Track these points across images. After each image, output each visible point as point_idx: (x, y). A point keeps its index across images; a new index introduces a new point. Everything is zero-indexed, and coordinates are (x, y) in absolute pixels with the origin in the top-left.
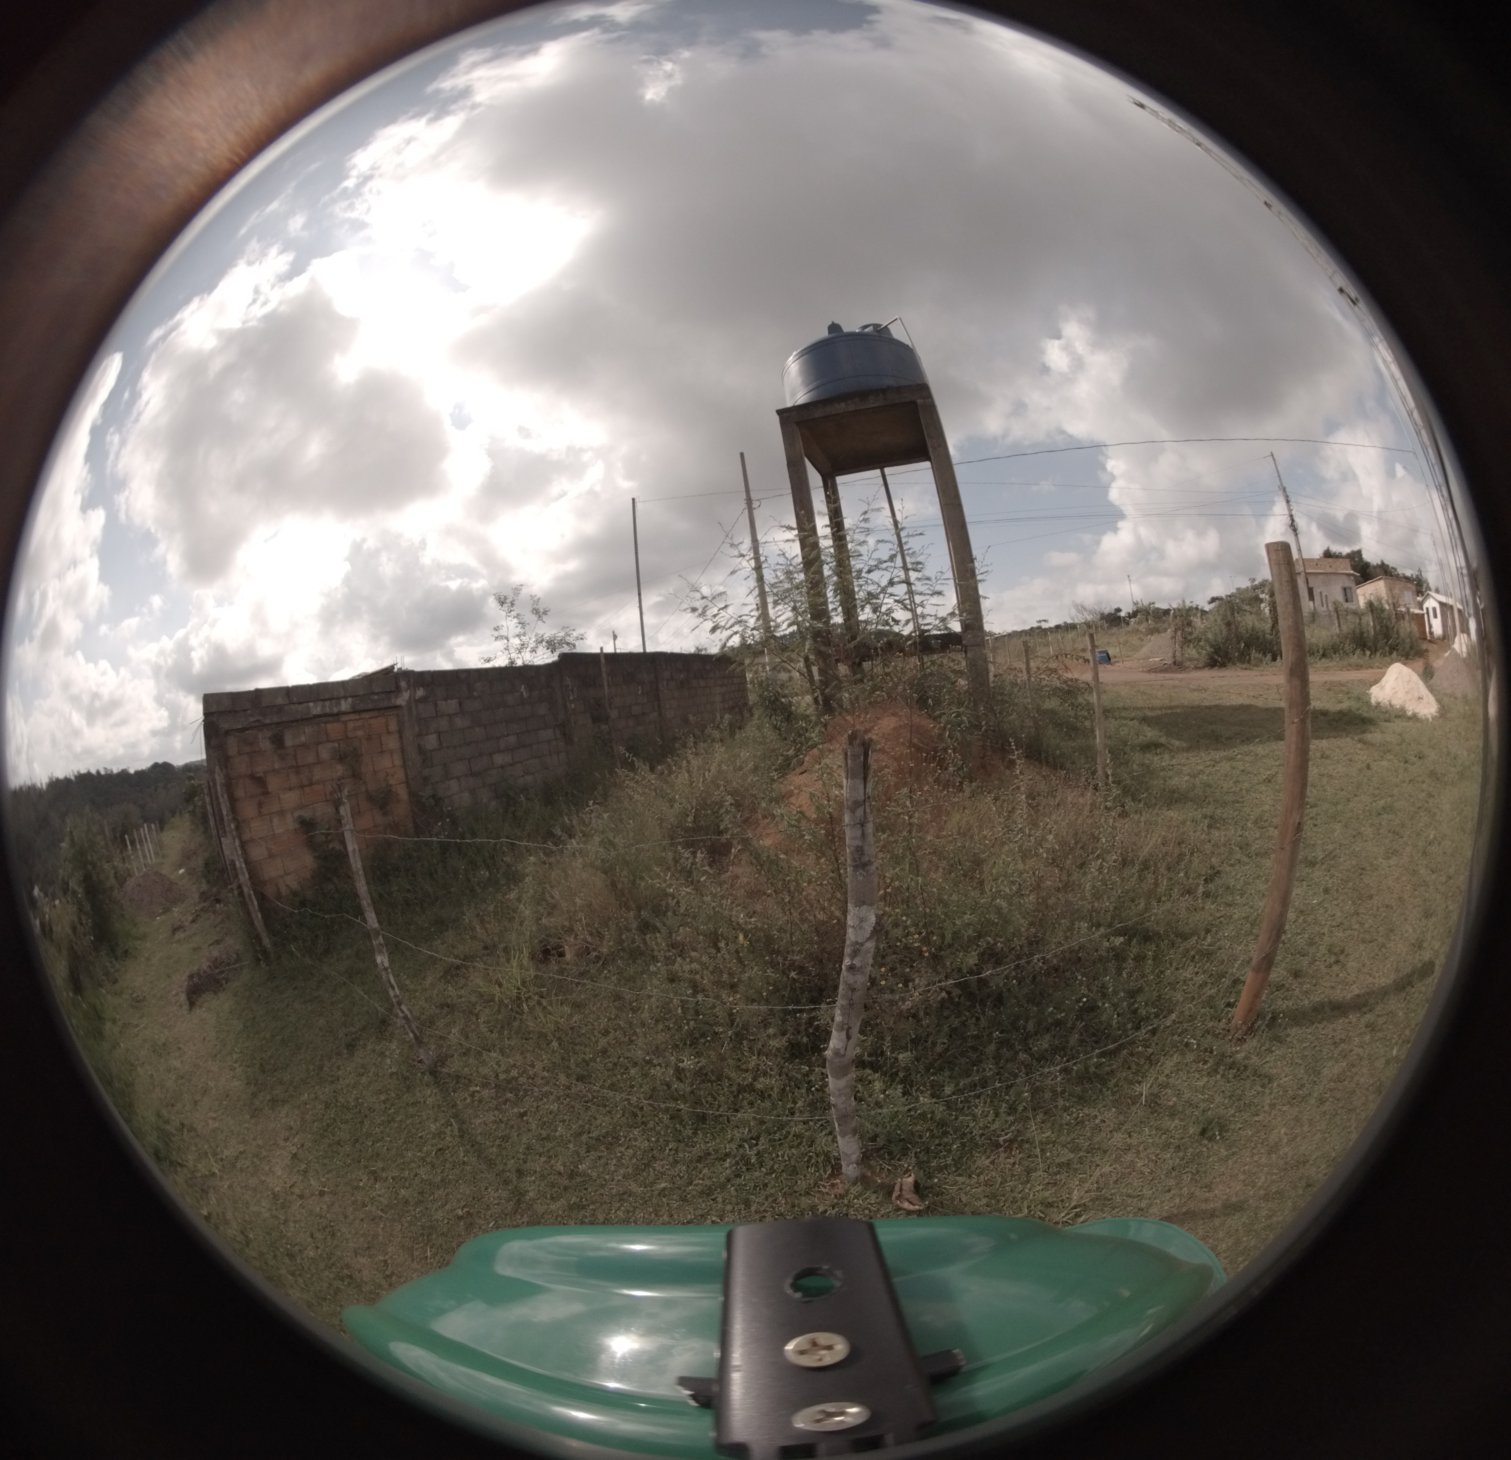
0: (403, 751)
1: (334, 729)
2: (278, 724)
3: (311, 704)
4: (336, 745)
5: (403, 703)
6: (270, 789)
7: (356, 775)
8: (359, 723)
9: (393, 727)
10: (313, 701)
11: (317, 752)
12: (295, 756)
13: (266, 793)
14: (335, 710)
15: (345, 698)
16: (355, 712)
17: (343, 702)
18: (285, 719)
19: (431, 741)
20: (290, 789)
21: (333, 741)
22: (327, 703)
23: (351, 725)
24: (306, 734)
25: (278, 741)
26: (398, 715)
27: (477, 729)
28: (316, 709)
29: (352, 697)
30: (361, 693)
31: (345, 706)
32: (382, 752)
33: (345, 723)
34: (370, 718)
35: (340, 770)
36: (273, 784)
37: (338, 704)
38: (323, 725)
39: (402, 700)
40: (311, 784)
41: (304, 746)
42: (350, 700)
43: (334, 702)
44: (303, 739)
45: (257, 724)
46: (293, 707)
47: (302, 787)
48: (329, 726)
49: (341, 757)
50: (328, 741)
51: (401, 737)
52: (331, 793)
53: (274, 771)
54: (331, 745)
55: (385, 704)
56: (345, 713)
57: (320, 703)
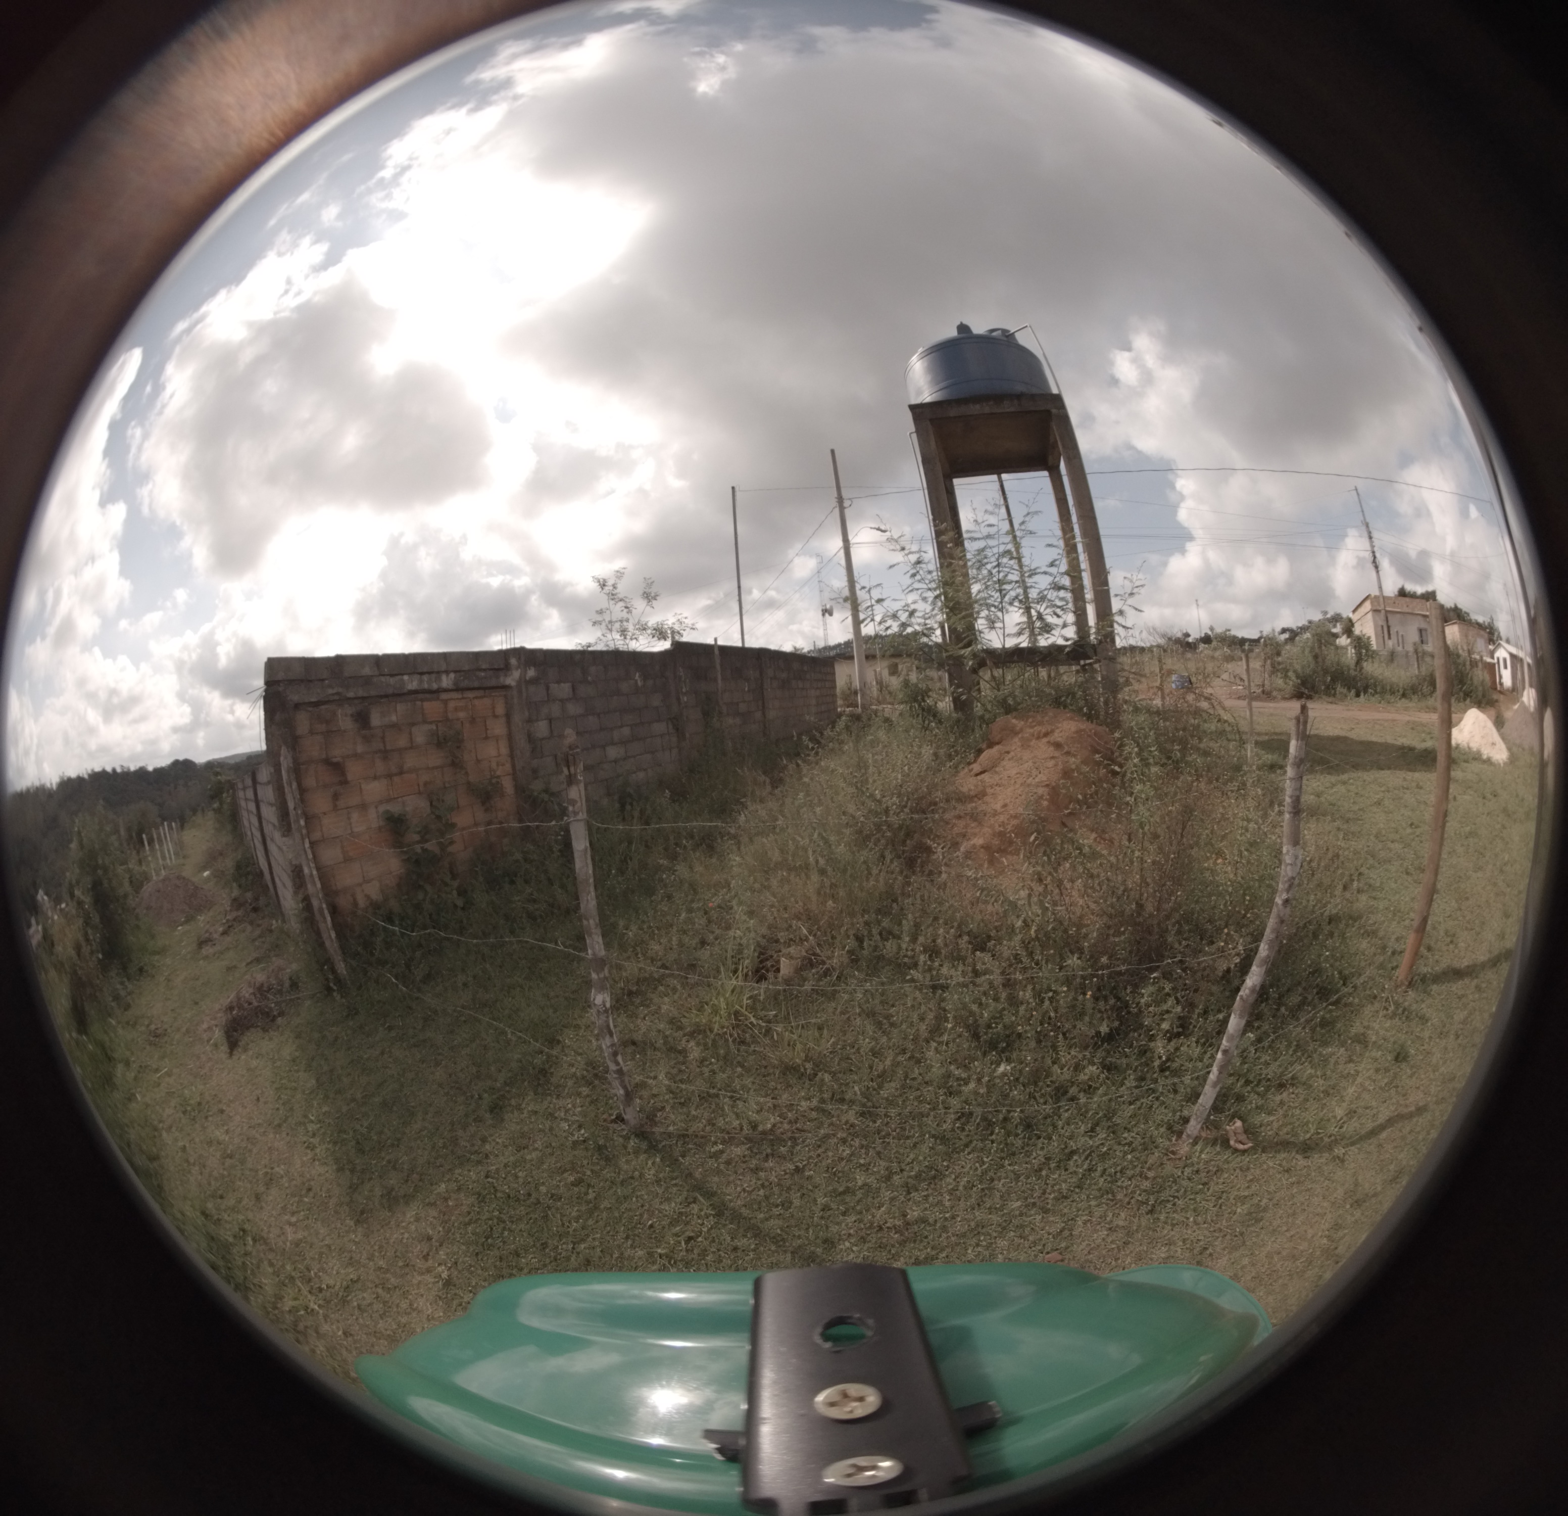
0: (510, 737)
1: (432, 708)
2: (363, 698)
3: (406, 677)
4: (434, 728)
5: (513, 684)
6: (350, 777)
7: (456, 764)
8: (461, 704)
9: (500, 709)
10: (409, 674)
11: (410, 734)
12: (383, 738)
13: (344, 782)
14: (435, 686)
15: (447, 672)
16: (457, 689)
17: (444, 677)
18: (373, 693)
19: (542, 728)
20: (375, 778)
21: (431, 723)
22: (425, 678)
23: (452, 705)
24: (398, 712)
25: (362, 719)
26: (505, 696)
27: (591, 718)
28: (412, 683)
29: (455, 672)
30: (466, 668)
31: (446, 681)
32: (487, 738)
33: (445, 702)
34: (476, 698)
35: (435, 758)
36: (354, 770)
37: (439, 679)
38: (419, 703)
39: (512, 679)
40: (401, 773)
41: (393, 726)
42: (452, 675)
43: (433, 676)
44: (394, 718)
45: (336, 697)
46: (383, 679)
47: (389, 776)
48: (427, 705)
49: (440, 742)
50: (425, 722)
51: (509, 723)
52: (426, 784)
53: (356, 755)
54: (426, 727)
55: (493, 682)
56: (446, 690)
57: (417, 677)
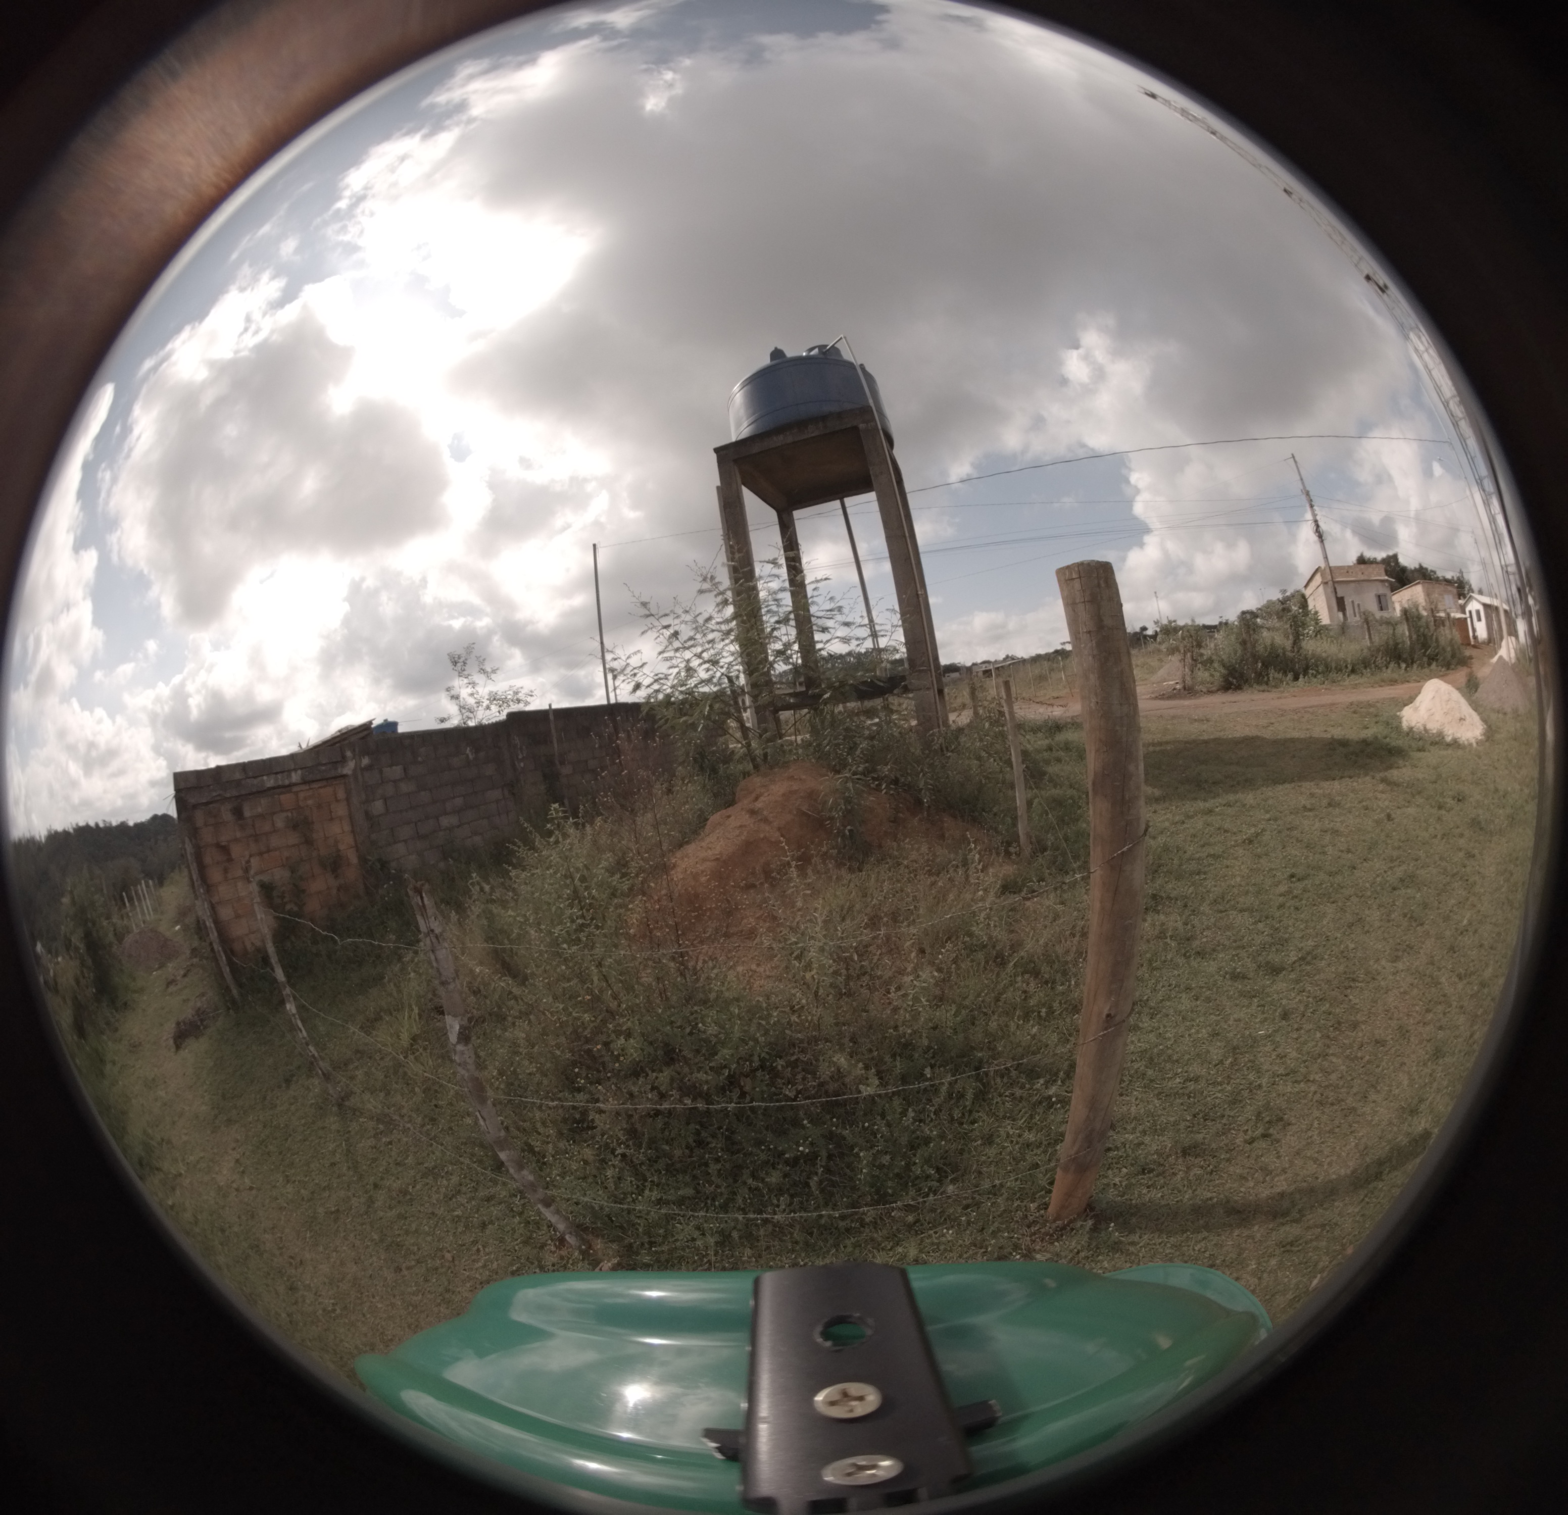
0: (351, 817)
1: (286, 799)
2: (237, 797)
3: (265, 778)
4: (290, 814)
5: (349, 772)
6: (234, 855)
7: (308, 842)
8: (309, 793)
9: (341, 794)
10: (267, 775)
11: (273, 821)
12: (253, 826)
13: (230, 860)
14: (287, 782)
15: (295, 770)
16: (304, 782)
17: (293, 774)
18: (243, 792)
19: (378, 807)
20: (251, 856)
21: (287, 811)
22: (279, 776)
23: (301, 795)
24: (262, 805)
25: (238, 813)
26: (345, 784)
27: (423, 793)
28: (269, 782)
29: (301, 769)
30: (310, 765)
31: (295, 777)
32: (332, 819)
33: (297, 793)
34: (320, 788)
35: (293, 838)
36: (236, 851)
37: (289, 776)
38: (276, 796)
39: (349, 768)
40: (269, 851)
41: (261, 816)
42: (299, 772)
43: (285, 774)
44: (260, 810)
45: (219, 798)
46: (249, 781)
47: (261, 854)
48: (283, 797)
49: (294, 825)
50: (282, 811)
51: (349, 805)
52: (287, 858)
53: (236, 840)
54: (284, 814)
55: (332, 773)
56: (295, 784)
57: (273, 776)
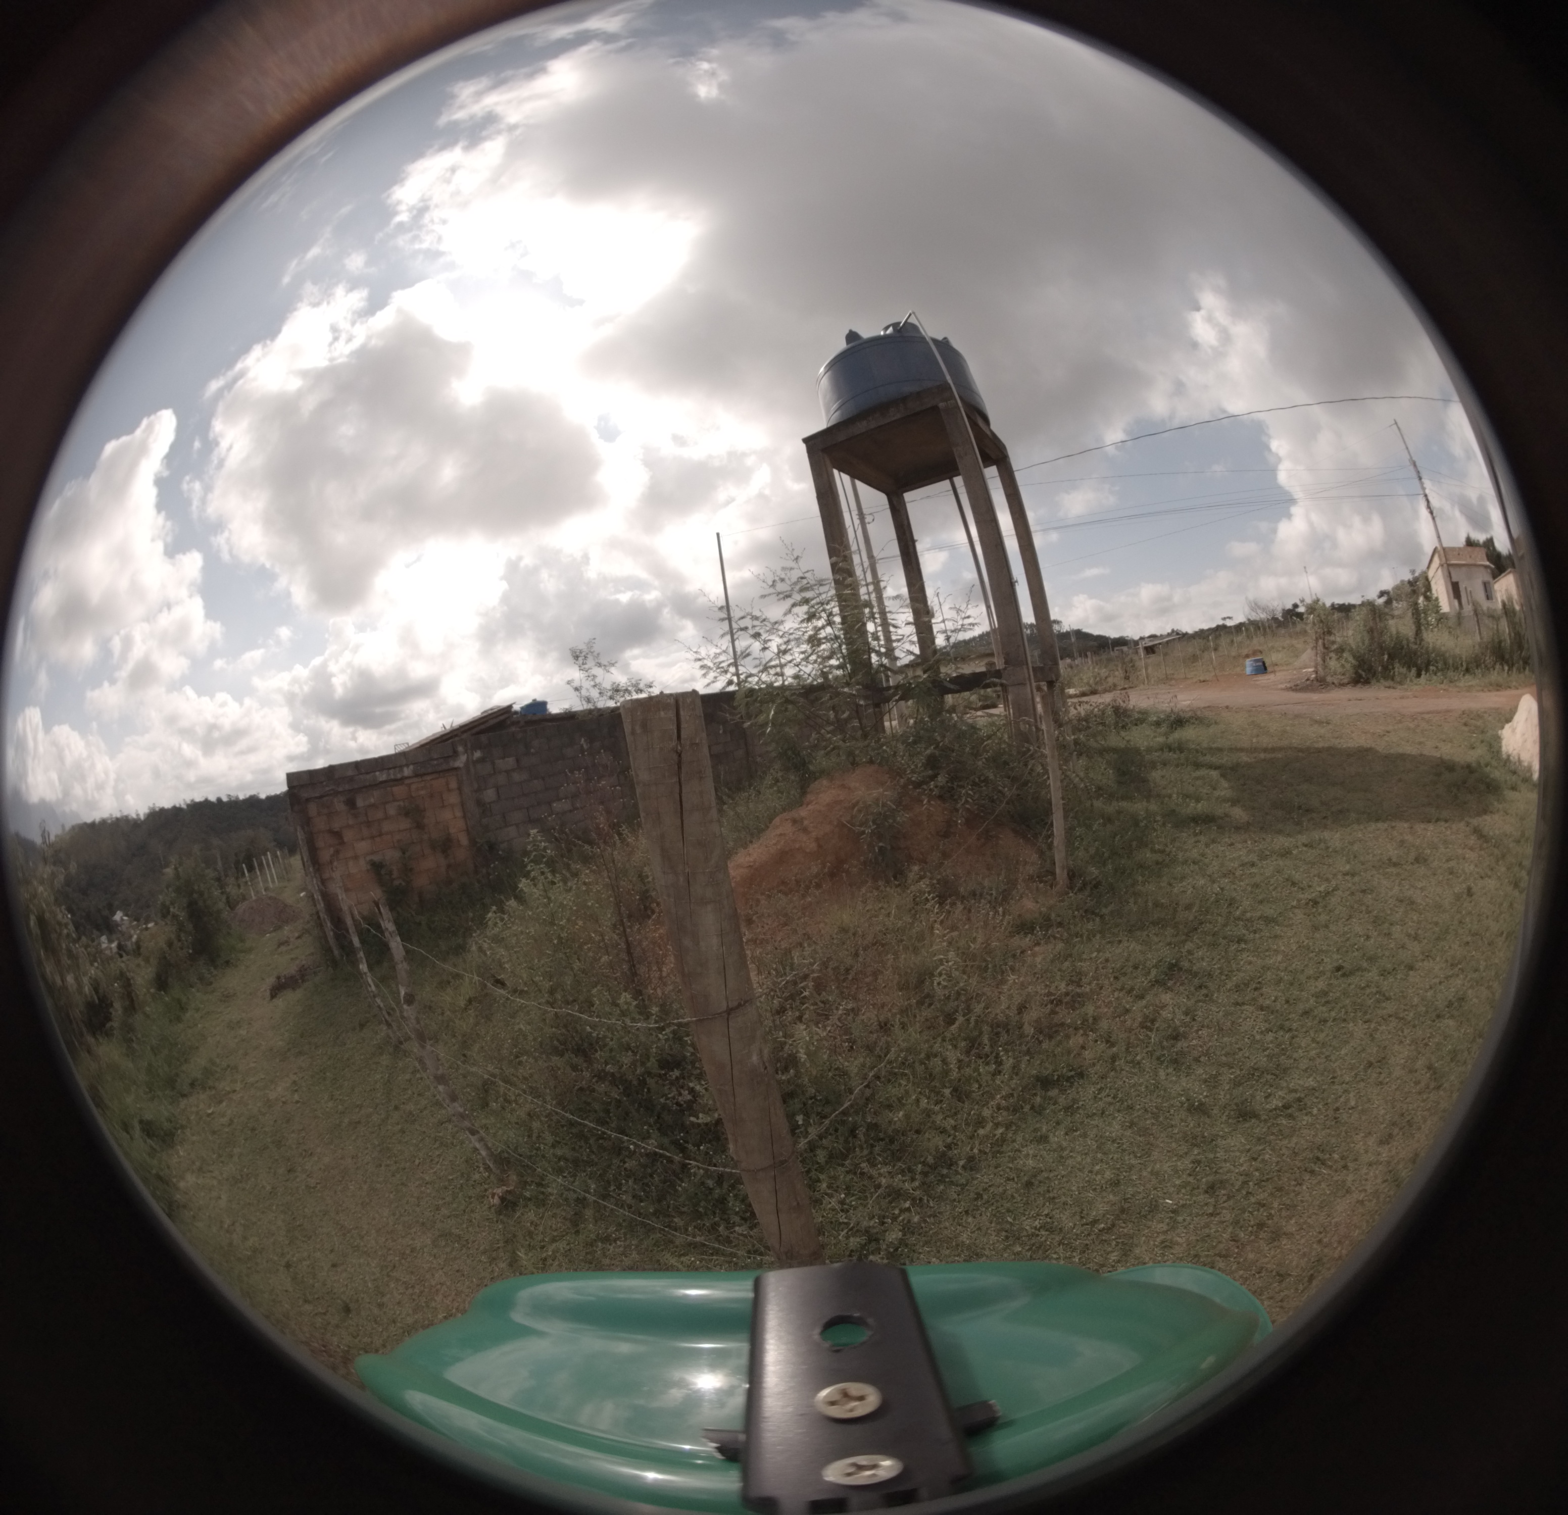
0: (463, 804)
1: (398, 790)
2: (350, 790)
3: (377, 773)
4: (402, 804)
5: (461, 765)
6: (346, 839)
7: (420, 826)
8: (422, 785)
9: (453, 785)
10: (379, 771)
11: (385, 810)
12: (366, 814)
13: (342, 843)
14: (399, 776)
15: (407, 765)
16: (416, 775)
17: (405, 769)
18: (356, 786)
19: (490, 795)
20: (363, 839)
21: (398, 801)
22: (392, 771)
23: (414, 787)
24: (374, 797)
25: (351, 804)
26: (457, 775)
27: (535, 782)
28: (382, 777)
29: (414, 764)
30: (422, 760)
31: (407, 772)
32: (444, 806)
33: (409, 785)
34: (432, 780)
35: (405, 824)
36: (348, 836)
37: (401, 771)
38: (389, 789)
39: (460, 761)
40: (380, 835)
41: (373, 806)
42: (411, 767)
43: (397, 769)
44: (372, 800)
45: (332, 792)
46: (361, 776)
47: (373, 838)
48: (395, 789)
49: (406, 813)
50: (395, 800)
51: (461, 793)
52: (398, 841)
53: (349, 826)
54: (397, 804)
55: (445, 767)
56: (408, 778)
57: (385, 771)
